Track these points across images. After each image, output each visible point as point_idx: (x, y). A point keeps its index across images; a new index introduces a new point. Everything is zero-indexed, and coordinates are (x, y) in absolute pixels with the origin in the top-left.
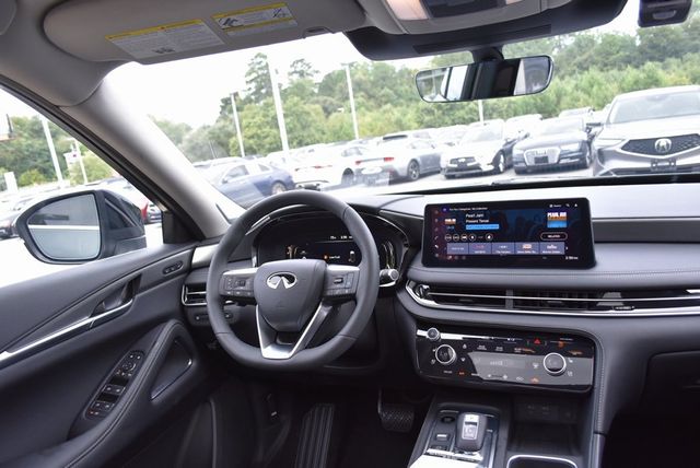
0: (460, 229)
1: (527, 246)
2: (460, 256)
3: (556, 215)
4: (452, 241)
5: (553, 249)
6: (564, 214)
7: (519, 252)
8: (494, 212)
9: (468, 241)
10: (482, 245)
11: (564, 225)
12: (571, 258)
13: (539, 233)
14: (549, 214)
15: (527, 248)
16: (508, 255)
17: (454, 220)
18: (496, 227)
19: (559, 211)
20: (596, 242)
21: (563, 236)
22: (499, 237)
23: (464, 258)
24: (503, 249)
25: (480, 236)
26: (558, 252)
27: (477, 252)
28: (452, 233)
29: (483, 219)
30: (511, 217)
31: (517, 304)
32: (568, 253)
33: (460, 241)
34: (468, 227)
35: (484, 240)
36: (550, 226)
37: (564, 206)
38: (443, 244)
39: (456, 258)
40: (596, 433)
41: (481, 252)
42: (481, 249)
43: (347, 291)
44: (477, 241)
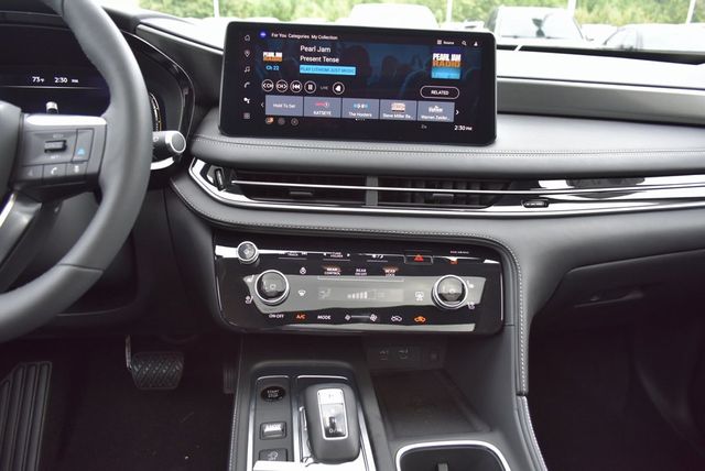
0: (288, 71)
1: (399, 106)
2: (288, 119)
3: (445, 57)
4: (275, 92)
5: (438, 112)
6: (457, 58)
7: (386, 116)
8: (348, 45)
9: (303, 93)
10: (327, 102)
11: (455, 75)
12: (462, 128)
13: (418, 86)
14: (435, 56)
15: (398, 109)
16: (368, 120)
17: (279, 55)
18: (351, 71)
19: (450, 50)
20: (499, 113)
21: (453, 93)
22: (354, 88)
23: (295, 122)
24: (361, 109)
25: (324, 86)
26: (444, 118)
27: (316, 113)
28: (274, 77)
29: (329, 55)
30: (377, 55)
31: (385, 199)
32: (458, 120)
33: (289, 93)
34: (304, 69)
35: (330, 94)
36: (436, 74)
37: (458, 44)
38: (259, 97)
39: (281, 122)
40: (520, 394)
41: (324, 114)
42: (323, 108)
43: (77, 169)
44: (318, 93)
